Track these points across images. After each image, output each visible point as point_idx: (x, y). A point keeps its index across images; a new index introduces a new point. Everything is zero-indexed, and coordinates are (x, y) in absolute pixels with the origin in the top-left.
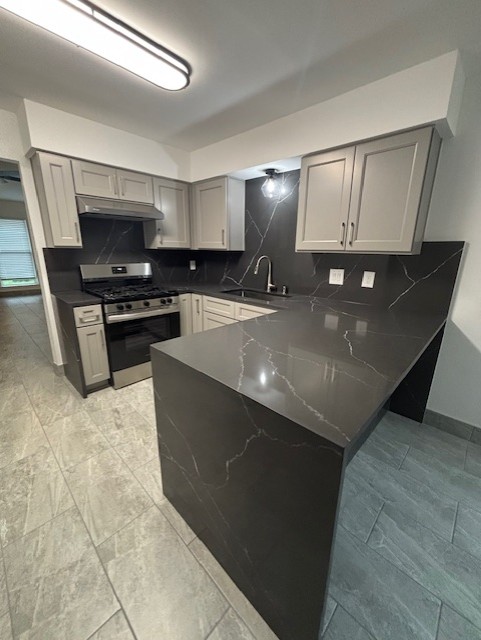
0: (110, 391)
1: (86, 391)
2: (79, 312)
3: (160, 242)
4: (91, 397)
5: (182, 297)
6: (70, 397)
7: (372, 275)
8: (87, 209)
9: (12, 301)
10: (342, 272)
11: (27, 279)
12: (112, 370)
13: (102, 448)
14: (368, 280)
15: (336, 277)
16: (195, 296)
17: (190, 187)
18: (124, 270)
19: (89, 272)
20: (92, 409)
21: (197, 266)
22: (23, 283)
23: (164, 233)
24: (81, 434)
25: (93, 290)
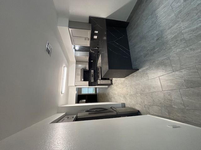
0: (113, 80)
1: (112, 84)
2: (99, 83)
3: (87, 68)
4: (113, 83)
5: (98, 66)
6: (112, 86)
7: (95, 31)
8: (83, 80)
9: (97, 92)
10: (94, 36)
11: (93, 89)
12: (109, 80)
13: (118, 84)
14: (97, 32)
15: (96, 37)
16: (98, 63)
17: (77, 61)
18: (92, 75)
19: (92, 81)
20: (114, 83)
21: (92, 60)
22: (94, 90)
23: (86, 68)
24: (116, 86)
25: (96, 80)
